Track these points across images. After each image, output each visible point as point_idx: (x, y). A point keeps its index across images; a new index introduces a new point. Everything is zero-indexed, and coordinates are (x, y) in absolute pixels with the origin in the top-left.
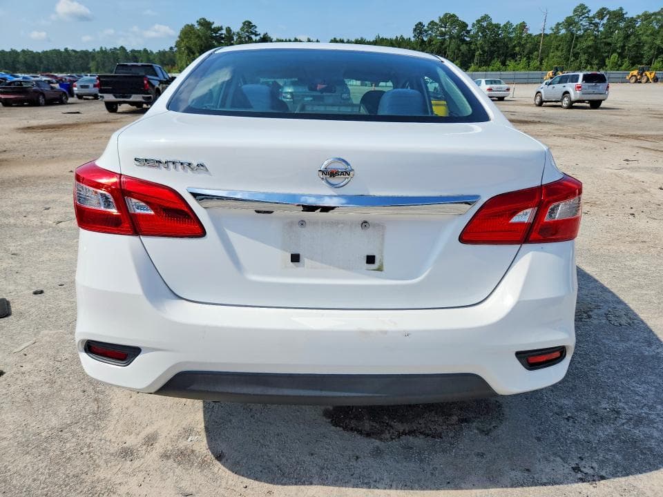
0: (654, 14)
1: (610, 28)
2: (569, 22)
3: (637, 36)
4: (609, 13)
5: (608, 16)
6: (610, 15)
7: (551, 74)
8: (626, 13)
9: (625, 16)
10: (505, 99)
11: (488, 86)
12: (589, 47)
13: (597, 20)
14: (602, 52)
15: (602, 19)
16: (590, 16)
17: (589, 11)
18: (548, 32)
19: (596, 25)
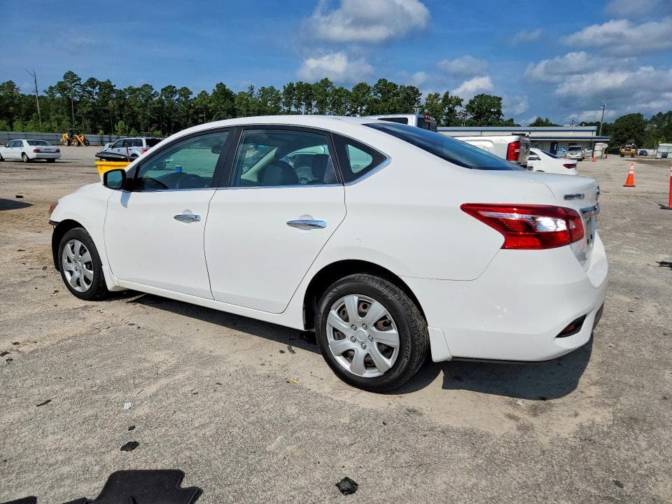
0: (138, 89)
1: (104, 97)
2: (62, 87)
3: (130, 107)
4: (98, 83)
5: (98, 87)
6: (100, 86)
7: (67, 137)
8: (115, 86)
9: (114, 88)
10: (56, 160)
11: (34, 147)
12: (89, 113)
13: (89, 89)
14: (104, 118)
15: (94, 88)
16: (82, 83)
17: (80, 79)
18: (41, 93)
19: (90, 93)
